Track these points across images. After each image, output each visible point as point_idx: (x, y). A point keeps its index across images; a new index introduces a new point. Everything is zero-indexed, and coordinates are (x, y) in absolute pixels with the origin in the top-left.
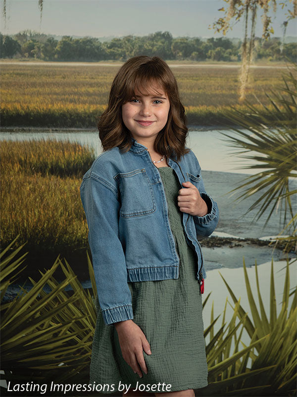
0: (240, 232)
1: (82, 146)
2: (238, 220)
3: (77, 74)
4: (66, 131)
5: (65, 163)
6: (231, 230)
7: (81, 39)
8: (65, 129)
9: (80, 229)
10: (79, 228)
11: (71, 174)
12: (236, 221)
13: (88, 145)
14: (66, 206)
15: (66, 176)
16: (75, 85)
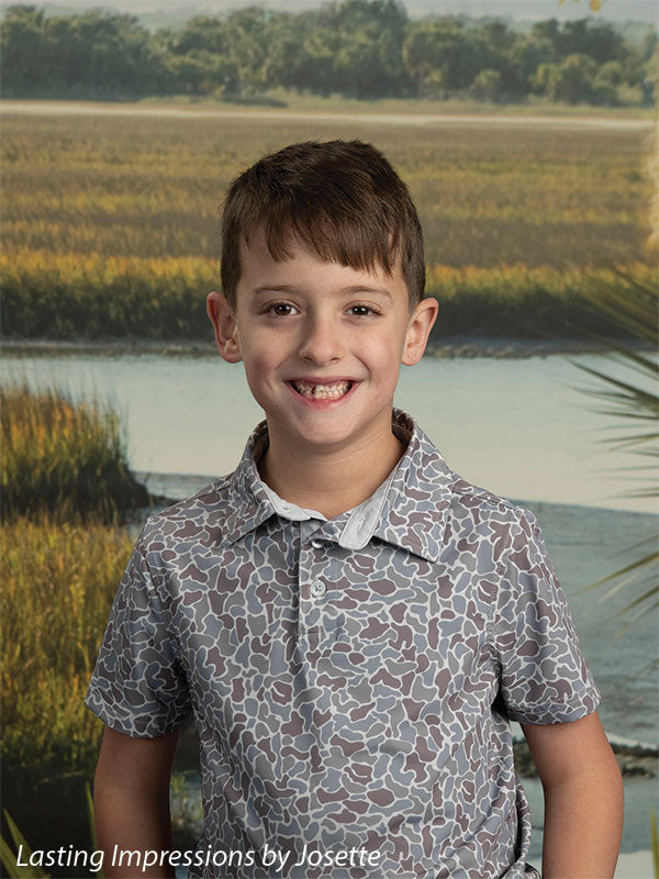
0: (641, 725)
1: (75, 401)
2: (633, 680)
3: (58, 143)
4: (19, 353)
5: (13, 466)
6: (611, 715)
7: (74, 17)
8: (12, 344)
9: (63, 707)
10: (61, 701)
11: (34, 509)
12: (630, 685)
13: (95, 403)
14: (14, 621)
15: (15, 512)
16: (52, 185)
